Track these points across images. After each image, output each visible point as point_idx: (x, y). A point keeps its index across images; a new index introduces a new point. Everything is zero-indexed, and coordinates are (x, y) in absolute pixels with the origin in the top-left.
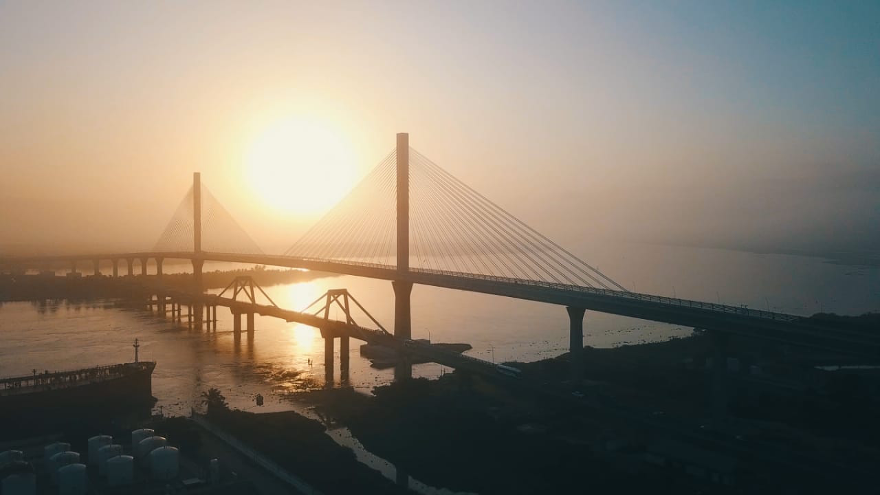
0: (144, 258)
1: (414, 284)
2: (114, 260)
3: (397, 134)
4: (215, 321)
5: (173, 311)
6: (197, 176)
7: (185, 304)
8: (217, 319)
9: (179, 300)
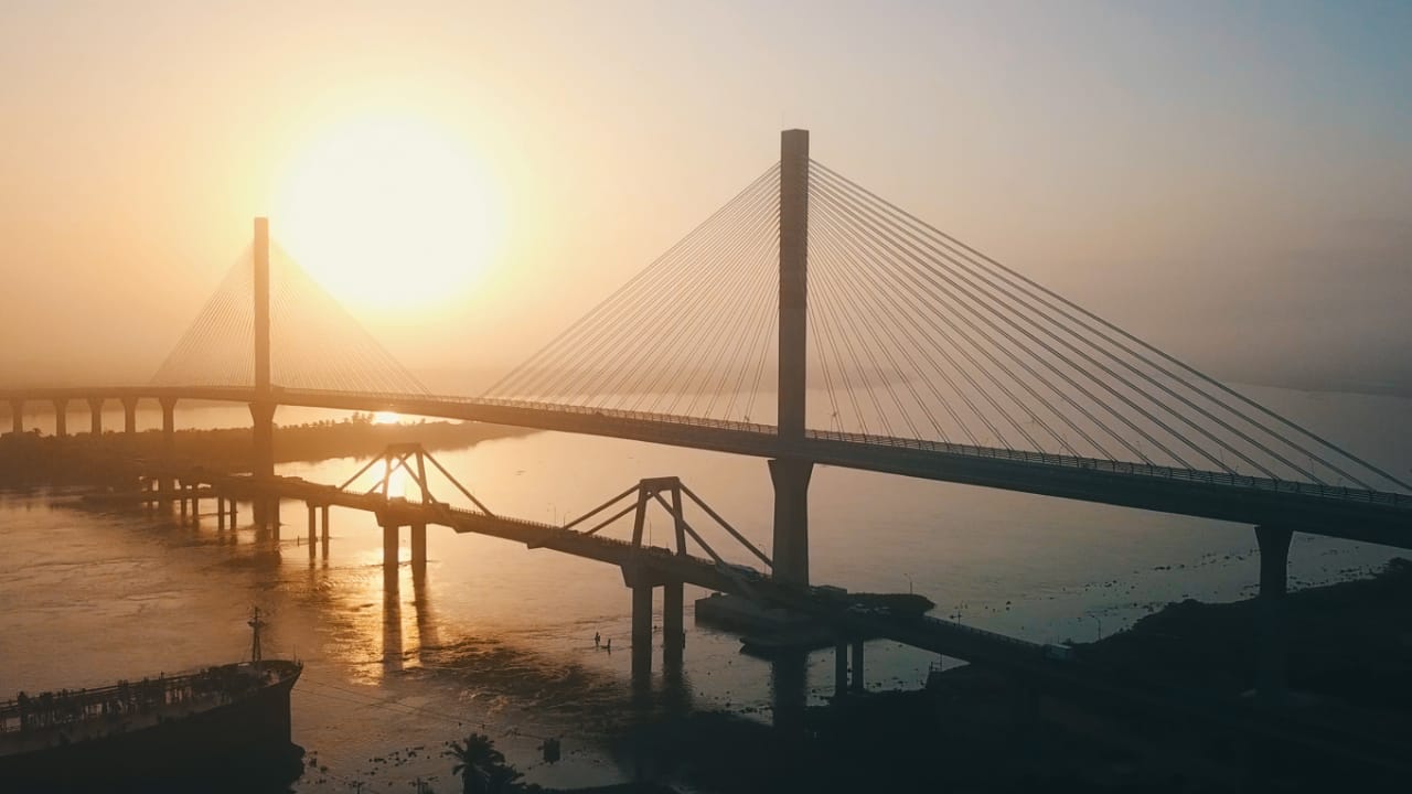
0: (130, 398)
1: (815, 465)
2: (60, 400)
3: (784, 134)
4: (326, 539)
5: (221, 514)
6: (261, 226)
7: (245, 500)
8: (330, 535)
9: (230, 492)
